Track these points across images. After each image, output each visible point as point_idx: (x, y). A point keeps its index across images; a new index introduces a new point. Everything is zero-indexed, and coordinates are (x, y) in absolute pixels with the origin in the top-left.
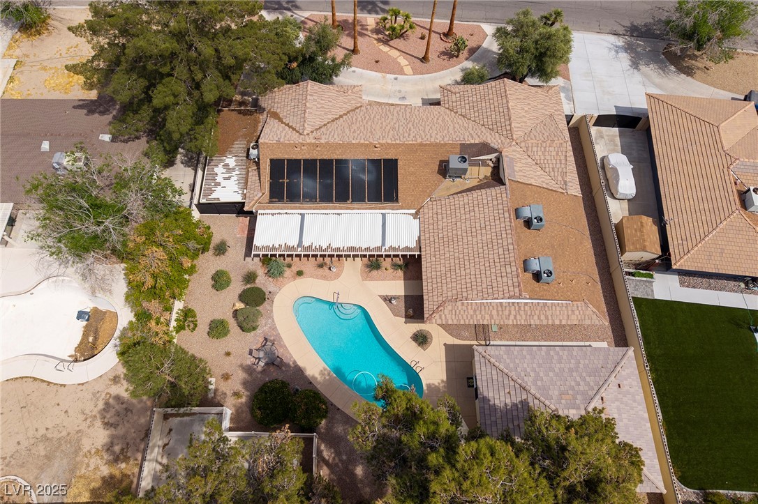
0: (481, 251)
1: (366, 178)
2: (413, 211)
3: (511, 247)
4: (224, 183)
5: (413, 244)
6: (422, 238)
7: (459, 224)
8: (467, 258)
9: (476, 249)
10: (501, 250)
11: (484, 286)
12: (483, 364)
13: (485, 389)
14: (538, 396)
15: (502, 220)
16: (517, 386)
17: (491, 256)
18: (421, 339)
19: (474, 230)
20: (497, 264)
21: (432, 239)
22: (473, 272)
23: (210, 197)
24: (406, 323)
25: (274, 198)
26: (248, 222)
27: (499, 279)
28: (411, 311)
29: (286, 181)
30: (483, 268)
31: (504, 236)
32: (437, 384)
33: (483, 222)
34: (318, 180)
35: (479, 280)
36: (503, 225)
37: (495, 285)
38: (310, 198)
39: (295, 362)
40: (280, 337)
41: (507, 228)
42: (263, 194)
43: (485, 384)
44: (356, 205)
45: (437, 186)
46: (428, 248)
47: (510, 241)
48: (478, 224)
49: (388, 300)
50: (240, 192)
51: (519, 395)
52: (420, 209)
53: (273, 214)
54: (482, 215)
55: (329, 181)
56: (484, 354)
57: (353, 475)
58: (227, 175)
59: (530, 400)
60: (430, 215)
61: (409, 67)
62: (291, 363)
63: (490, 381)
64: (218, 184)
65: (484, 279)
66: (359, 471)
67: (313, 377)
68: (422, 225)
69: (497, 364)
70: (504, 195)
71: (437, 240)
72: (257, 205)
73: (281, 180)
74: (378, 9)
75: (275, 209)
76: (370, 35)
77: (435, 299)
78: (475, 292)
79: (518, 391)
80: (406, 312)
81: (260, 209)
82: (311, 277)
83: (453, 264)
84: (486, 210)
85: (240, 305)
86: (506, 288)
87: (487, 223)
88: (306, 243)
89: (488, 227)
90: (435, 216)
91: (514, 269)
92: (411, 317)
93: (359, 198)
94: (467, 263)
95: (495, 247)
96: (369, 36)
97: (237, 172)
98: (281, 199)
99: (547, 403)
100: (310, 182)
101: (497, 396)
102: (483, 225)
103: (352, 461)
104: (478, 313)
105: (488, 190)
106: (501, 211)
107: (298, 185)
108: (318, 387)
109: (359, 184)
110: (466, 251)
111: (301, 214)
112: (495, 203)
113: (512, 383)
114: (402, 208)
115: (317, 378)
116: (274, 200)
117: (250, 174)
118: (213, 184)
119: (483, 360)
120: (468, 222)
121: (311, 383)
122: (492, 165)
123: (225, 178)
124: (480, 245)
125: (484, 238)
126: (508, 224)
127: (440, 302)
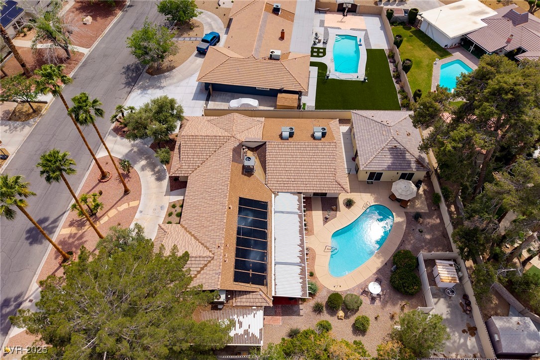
0: (306, 159)
1: (251, 218)
2: (273, 195)
3: (306, 144)
4: (245, 327)
5: (296, 197)
6: (293, 191)
7: (287, 169)
8: (310, 167)
9: (305, 162)
10: (307, 149)
11: (328, 159)
12: (371, 166)
13: (383, 167)
14: (386, 143)
15: (288, 146)
16: (381, 152)
17: (311, 154)
18: (349, 204)
19: (292, 161)
20: (316, 151)
21: (295, 185)
22: (320, 164)
23: (258, 338)
24: (340, 211)
25: (263, 282)
26: (269, 317)
27: (325, 152)
28: (334, 207)
29: (251, 272)
30: (317, 159)
31: (299, 146)
32: (373, 198)
33: (288, 156)
34: (252, 249)
35: (325, 162)
36: (292, 146)
37: (328, 154)
38: (264, 256)
39: (374, 274)
40: (359, 285)
41: (294, 144)
42: (261, 290)
43: (380, 167)
44: (269, 227)
45: (257, 179)
46: (300, 188)
47: (303, 144)
48: (289, 159)
49: (326, 220)
50: (254, 312)
51: (386, 152)
52: (272, 191)
53: (276, 285)
54: (284, 156)
55: (252, 242)
56: (365, 165)
57: (431, 240)
58: (237, 325)
59: (388, 147)
60: (277, 185)
61: (130, 203)
62: (375, 277)
63: (379, 164)
64: (246, 332)
65: (324, 159)
66: (428, 237)
67: (382, 262)
68: (284, 191)
69: (370, 160)
70: (273, 143)
71: (296, 183)
72: (268, 296)
73: (251, 276)
74: (51, 226)
75: (271, 282)
76: (83, 231)
77: (335, 186)
78: (332, 165)
79: (384, 152)
80: (333, 210)
81: (271, 294)
82: (313, 267)
83: (313, 175)
84: (281, 154)
85: (341, 313)
86: (330, 149)
87: (289, 154)
88: (299, 260)
89: (292, 154)
90: (279, 182)
91: (320, 144)
92: (337, 208)
93: (265, 225)
94: (313, 167)
95: (306, 151)
96: (85, 232)
97: (235, 317)
98: (264, 277)
99: (390, 140)
100: (252, 255)
101: (387, 162)
102: (290, 156)
103: (425, 240)
104: (340, 168)
105: (267, 151)
106: (283, 146)
107: (253, 263)
108: (387, 259)
109: (254, 223)
110: (305, 167)
111: (275, 265)
112: (277, 149)
113: (380, 154)
114: (271, 201)
115: (382, 261)
116: (265, 282)
117: (239, 304)
118: (246, 336)
119: (368, 166)
120: (287, 164)
121: (386, 264)
122: (247, 149)
123: (241, 326)
124: (303, 159)
125: (299, 156)
126: (292, 144)
127: (337, 183)
